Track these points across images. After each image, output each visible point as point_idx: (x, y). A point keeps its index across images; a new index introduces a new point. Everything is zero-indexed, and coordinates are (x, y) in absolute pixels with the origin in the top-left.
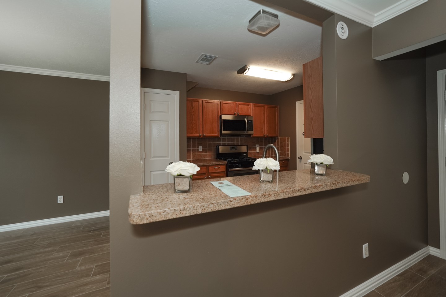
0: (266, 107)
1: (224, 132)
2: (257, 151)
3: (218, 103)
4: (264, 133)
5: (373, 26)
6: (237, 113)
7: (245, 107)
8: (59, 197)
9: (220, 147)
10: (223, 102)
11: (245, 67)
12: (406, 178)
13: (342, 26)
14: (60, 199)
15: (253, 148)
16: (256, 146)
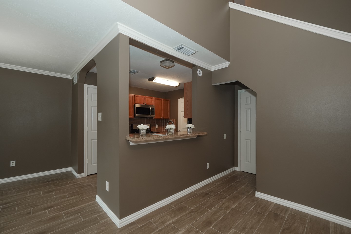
0: (162, 100)
1: (136, 115)
2: (156, 128)
3: (133, 96)
4: (161, 116)
5: (212, 71)
6: (145, 103)
7: (150, 100)
8: (11, 162)
9: (133, 125)
10: (136, 96)
11: (153, 77)
12: (225, 136)
13: (199, 71)
14: (13, 163)
15: (154, 126)
16: (155, 125)
